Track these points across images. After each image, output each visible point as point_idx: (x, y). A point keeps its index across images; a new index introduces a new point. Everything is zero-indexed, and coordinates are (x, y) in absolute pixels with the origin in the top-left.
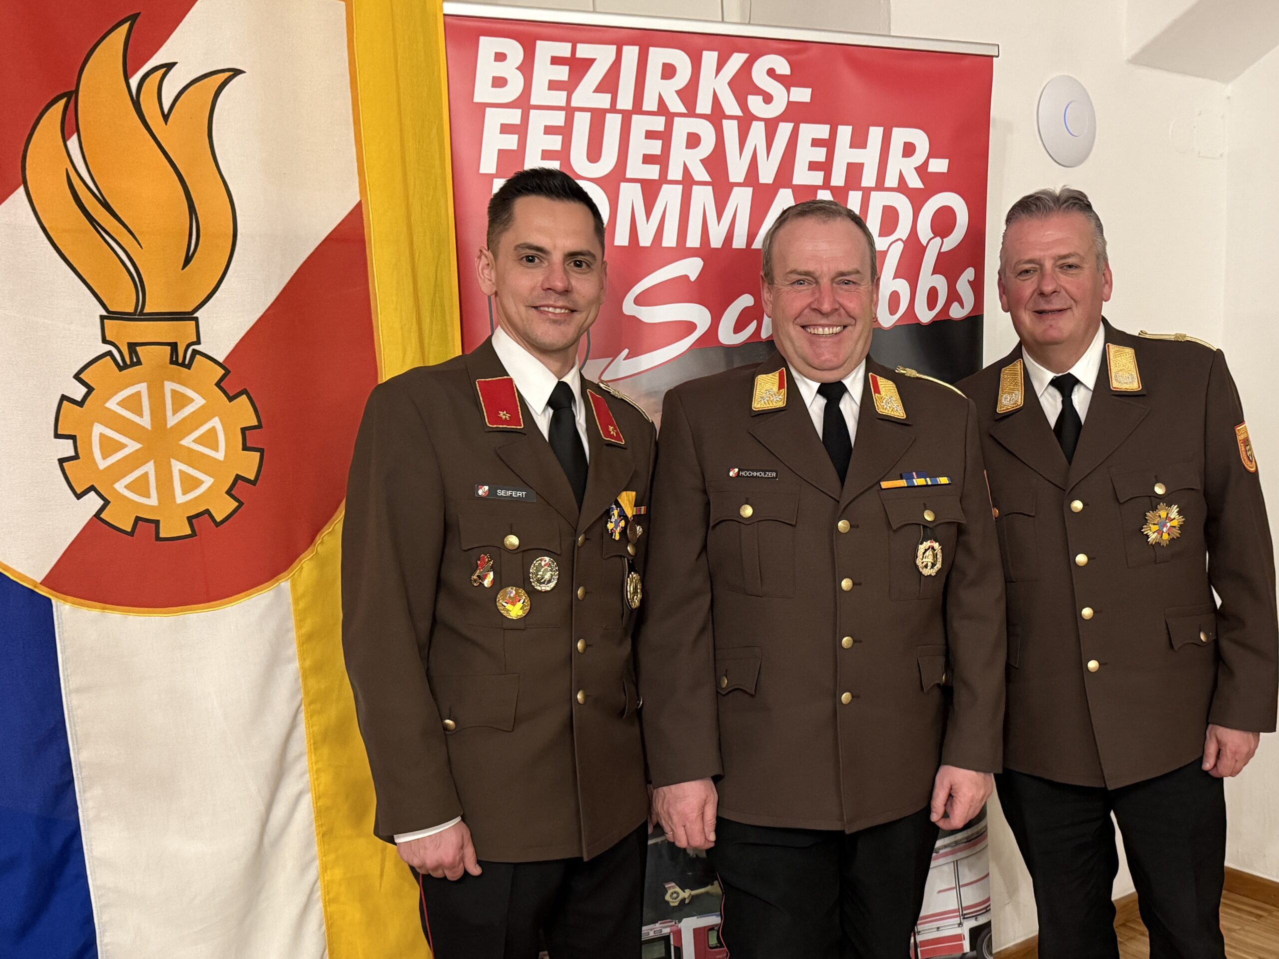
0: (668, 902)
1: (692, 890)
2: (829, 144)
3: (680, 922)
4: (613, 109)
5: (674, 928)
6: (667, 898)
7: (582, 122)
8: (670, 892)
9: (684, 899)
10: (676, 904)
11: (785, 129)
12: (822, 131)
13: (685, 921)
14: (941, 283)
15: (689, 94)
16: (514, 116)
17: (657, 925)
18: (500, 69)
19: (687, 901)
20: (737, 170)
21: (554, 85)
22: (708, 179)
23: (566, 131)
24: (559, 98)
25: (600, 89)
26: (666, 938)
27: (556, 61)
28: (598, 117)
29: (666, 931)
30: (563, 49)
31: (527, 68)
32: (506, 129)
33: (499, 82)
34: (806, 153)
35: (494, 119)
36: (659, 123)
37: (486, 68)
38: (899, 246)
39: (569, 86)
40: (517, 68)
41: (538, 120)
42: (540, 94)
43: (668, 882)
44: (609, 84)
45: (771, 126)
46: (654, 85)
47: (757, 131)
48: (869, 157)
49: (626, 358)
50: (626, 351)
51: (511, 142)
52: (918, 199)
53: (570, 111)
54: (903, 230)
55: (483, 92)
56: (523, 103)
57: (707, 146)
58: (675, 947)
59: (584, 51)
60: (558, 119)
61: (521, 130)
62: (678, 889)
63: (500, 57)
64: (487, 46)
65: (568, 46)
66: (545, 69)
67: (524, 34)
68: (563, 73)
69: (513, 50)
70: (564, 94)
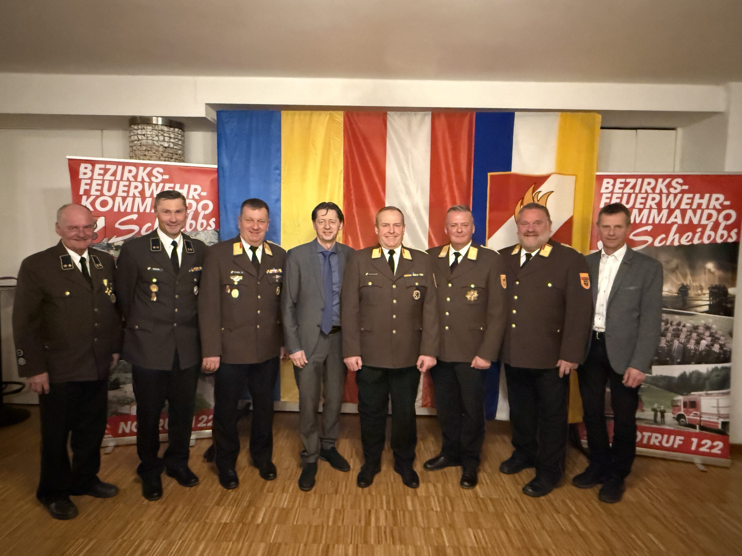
2: (693, 199)
4: (634, 193)
7: (626, 196)
11: (679, 196)
12: (691, 195)
14: (725, 233)
15: (654, 189)
16: (609, 195)
18: (608, 185)
20: (664, 205)
21: (620, 188)
22: (656, 207)
23: (621, 197)
24: (621, 191)
25: (631, 188)
27: (621, 183)
28: (630, 195)
30: (623, 180)
31: (614, 185)
33: (607, 188)
34: (685, 201)
35: (604, 196)
36: (645, 195)
37: (604, 185)
38: (712, 223)
39: (623, 188)
40: (612, 185)
41: (615, 196)
42: (616, 190)
44: (633, 187)
45: (676, 195)
46: (645, 186)
47: (671, 197)
48: (704, 202)
52: (719, 212)
53: (623, 194)
54: (714, 219)
55: (603, 190)
56: (612, 192)
57: (657, 200)
59: (628, 180)
60: (620, 195)
61: (611, 198)
63: (608, 183)
64: (605, 181)
65: (625, 179)
66: (618, 185)
67: (615, 178)
68: (622, 185)
69: (611, 181)
70: (622, 190)
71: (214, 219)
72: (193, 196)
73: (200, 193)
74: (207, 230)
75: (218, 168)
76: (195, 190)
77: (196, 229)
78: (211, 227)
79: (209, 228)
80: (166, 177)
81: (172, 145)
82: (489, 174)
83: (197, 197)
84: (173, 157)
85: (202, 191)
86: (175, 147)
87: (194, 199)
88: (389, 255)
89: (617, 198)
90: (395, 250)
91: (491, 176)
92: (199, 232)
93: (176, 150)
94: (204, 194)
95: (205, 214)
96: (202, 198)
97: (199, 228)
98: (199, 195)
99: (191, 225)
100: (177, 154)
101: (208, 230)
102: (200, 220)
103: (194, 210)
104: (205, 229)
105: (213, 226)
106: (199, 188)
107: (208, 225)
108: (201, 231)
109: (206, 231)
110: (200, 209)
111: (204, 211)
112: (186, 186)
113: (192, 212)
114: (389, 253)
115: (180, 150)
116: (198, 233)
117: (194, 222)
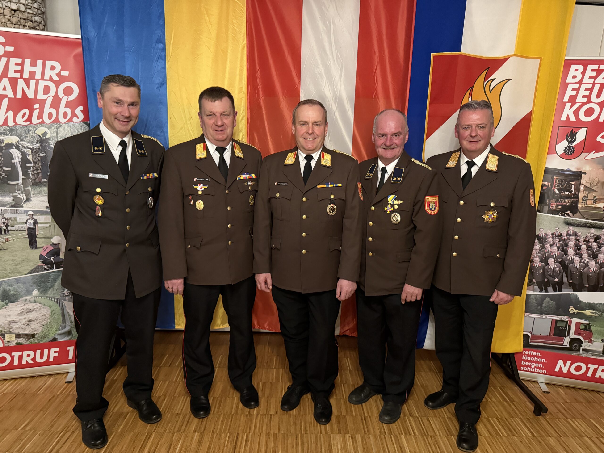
0: (569, 312)
1: (578, 310)
3: (572, 318)
5: (570, 320)
6: (570, 310)
7: (597, 87)
8: (571, 309)
9: (575, 312)
10: (572, 313)
13: (574, 318)
16: (577, 86)
17: (565, 317)
18: (575, 74)
19: (576, 313)
21: (591, 77)
23: (591, 90)
24: (592, 81)
26: (567, 322)
27: (593, 70)
29: (567, 320)
30: (596, 67)
31: (583, 73)
32: (573, 90)
33: (574, 77)
35: (570, 87)
37: (572, 72)
39: (595, 77)
40: (581, 73)
41: (583, 87)
42: (586, 79)
43: (571, 306)
49: (594, 153)
50: (595, 151)
51: (574, 93)
53: (594, 84)
55: (569, 79)
56: (580, 83)
58: (569, 325)
59: (602, 67)
60: (590, 86)
61: (578, 90)
62: (573, 309)
63: (576, 70)
64: (573, 67)
65: (598, 66)
66: (589, 73)
67: (585, 63)
68: (594, 74)
69: (581, 68)
70: (593, 79)
71: (81, 108)
72: (50, 76)
73: (60, 72)
74: (72, 121)
75: (82, 39)
76: (53, 68)
77: (57, 120)
78: (78, 118)
79: (75, 119)
80: (11, 49)
81: (23, 8)
82: (433, 55)
83: (56, 78)
84: (26, 25)
85: (62, 69)
86: (28, 11)
87: (51, 79)
88: (305, 161)
89: (586, 90)
90: (313, 155)
91: (434, 57)
92: (62, 124)
93: (30, 15)
94: (65, 73)
95: (68, 100)
96: (63, 79)
97: (61, 119)
98: (58, 75)
99: (50, 115)
100: (31, 21)
101: (74, 122)
102: (63, 109)
103: (53, 96)
104: (70, 120)
105: (81, 116)
106: (58, 66)
107: (74, 115)
108: (64, 123)
109: (71, 123)
110: (61, 94)
111: (66, 97)
112: (40, 63)
113: (51, 97)
114: (306, 158)
115: (36, 15)
116: (61, 126)
117: (53, 111)
